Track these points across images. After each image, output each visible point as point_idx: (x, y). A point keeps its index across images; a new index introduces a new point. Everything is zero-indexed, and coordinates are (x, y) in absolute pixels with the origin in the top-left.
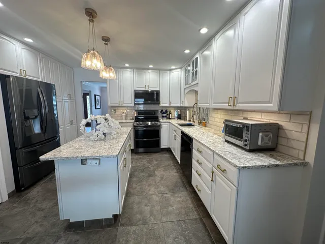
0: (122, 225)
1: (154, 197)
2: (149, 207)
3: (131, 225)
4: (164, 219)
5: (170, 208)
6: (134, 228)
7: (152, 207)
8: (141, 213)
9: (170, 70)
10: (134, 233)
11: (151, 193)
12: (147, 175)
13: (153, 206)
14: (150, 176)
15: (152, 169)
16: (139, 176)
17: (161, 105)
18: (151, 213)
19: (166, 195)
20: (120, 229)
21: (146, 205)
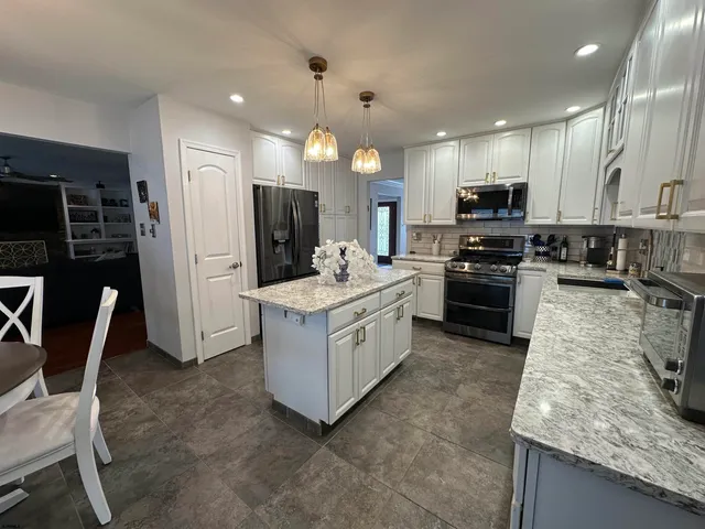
0: (330, 446)
1: (418, 433)
2: (390, 446)
3: (342, 456)
4: (404, 488)
5: (434, 477)
6: (343, 464)
7: (398, 451)
8: (372, 446)
9: (568, 119)
10: (337, 470)
11: (416, 421)
12: (437, 384)
13: (401, 449)
14: (443, 388)
15: (457, 376)
16: (418, 380)
17: (530, 221)
18: (388, 460)
19: (446, 445)
20: (323, 449)
21: (389, 440)
